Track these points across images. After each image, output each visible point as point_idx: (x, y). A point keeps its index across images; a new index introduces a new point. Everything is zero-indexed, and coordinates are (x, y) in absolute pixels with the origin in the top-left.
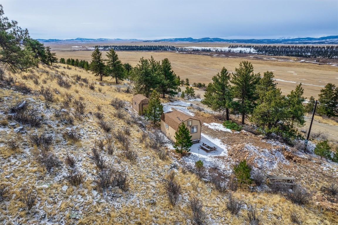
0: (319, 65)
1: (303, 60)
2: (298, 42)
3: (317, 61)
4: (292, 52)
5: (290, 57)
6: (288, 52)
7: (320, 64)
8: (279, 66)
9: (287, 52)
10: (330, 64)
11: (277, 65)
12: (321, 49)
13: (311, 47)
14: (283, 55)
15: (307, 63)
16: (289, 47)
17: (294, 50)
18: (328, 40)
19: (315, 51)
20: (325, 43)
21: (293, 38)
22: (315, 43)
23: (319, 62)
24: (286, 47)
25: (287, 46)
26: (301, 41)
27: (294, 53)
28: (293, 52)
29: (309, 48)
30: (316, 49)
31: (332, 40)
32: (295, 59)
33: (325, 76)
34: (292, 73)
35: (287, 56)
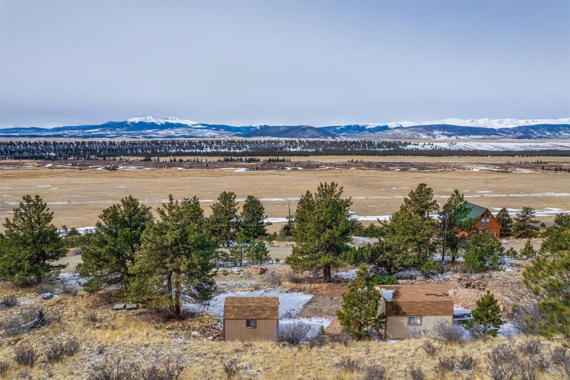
0: (80, 171)
1: (50, 165)
2: (17, 134)
3: (73, 165)
4: (20, 152)
5: (23, 161)
6: (14, 152)
7: (80, 169)
8: (13, 177)
9: (11, 153)
10: (94, 168)
11: (8, 177)
12: (68, 145)
13: (52, 144)
14: (5, 158)
15: (60, 168)
16: (11, 143)
17: (24, 149)
18: (66, 132)
19: (60, 149)
20: (64, 136)
21: (6, 128)
22: (48, 136)
23: (76, 165)
24: (7, 144)
25: (9, 142)
26: (23, 132)
27: (26, 154)
28: (23, 151)
29: (50, 145)
30: (60, 147)
31: (72, 133)
32: (36, 164)
33: (100, 185)
34: (49, 188)
35: (15, 158)
